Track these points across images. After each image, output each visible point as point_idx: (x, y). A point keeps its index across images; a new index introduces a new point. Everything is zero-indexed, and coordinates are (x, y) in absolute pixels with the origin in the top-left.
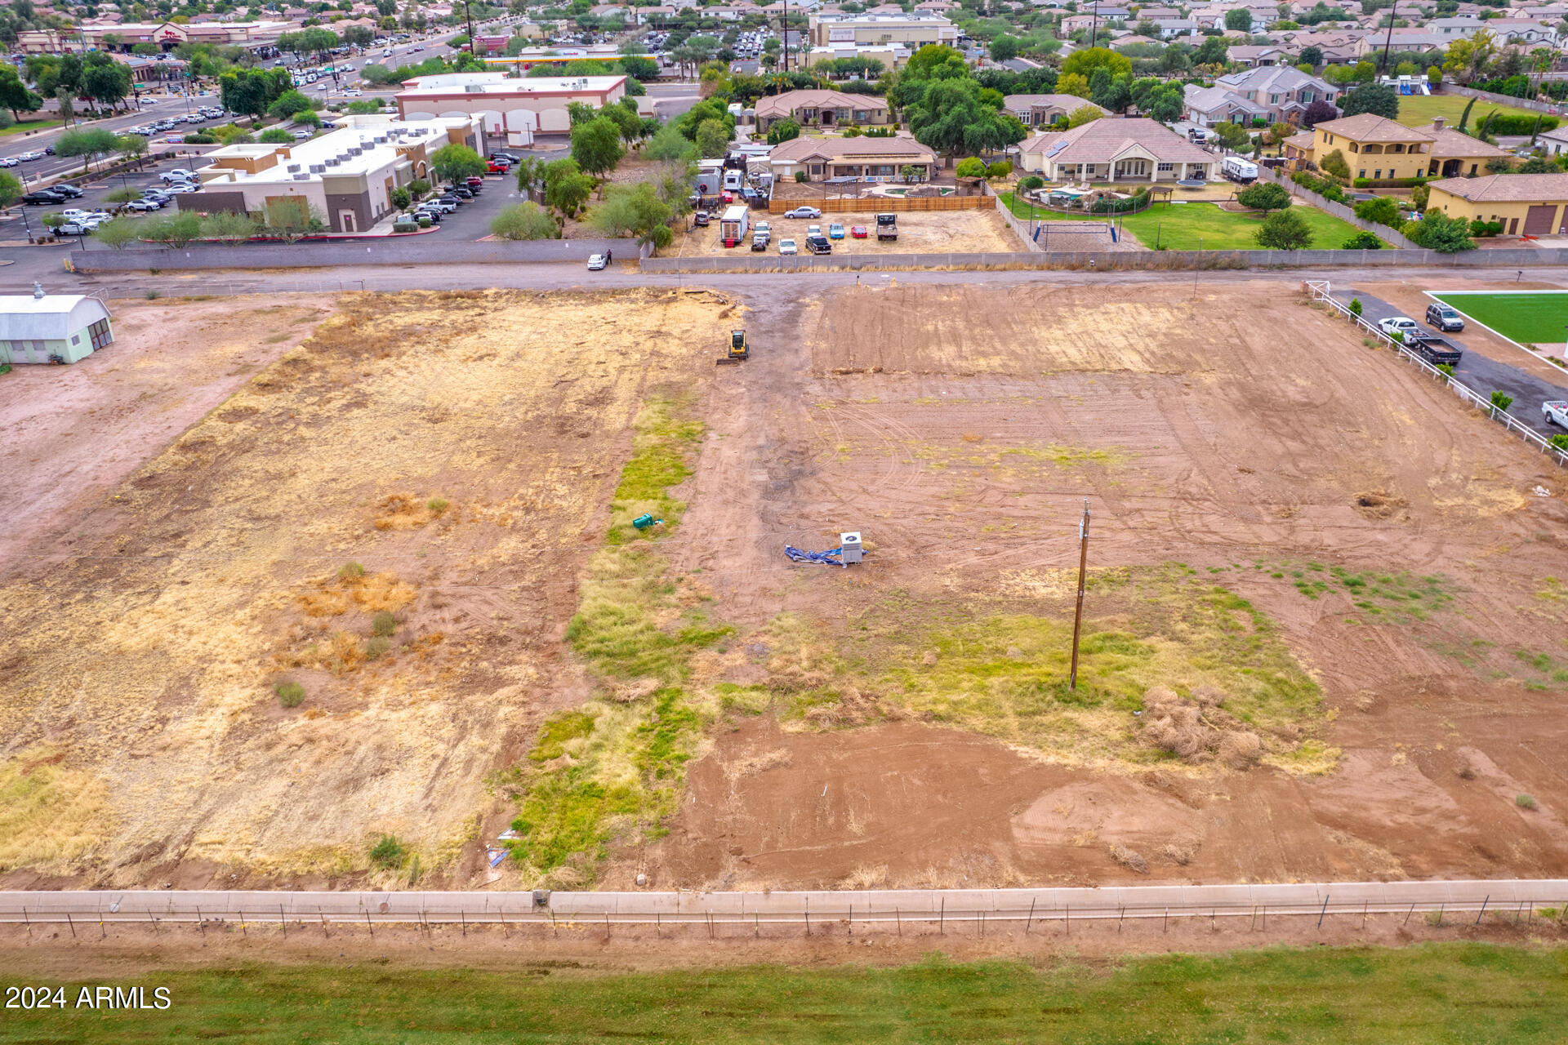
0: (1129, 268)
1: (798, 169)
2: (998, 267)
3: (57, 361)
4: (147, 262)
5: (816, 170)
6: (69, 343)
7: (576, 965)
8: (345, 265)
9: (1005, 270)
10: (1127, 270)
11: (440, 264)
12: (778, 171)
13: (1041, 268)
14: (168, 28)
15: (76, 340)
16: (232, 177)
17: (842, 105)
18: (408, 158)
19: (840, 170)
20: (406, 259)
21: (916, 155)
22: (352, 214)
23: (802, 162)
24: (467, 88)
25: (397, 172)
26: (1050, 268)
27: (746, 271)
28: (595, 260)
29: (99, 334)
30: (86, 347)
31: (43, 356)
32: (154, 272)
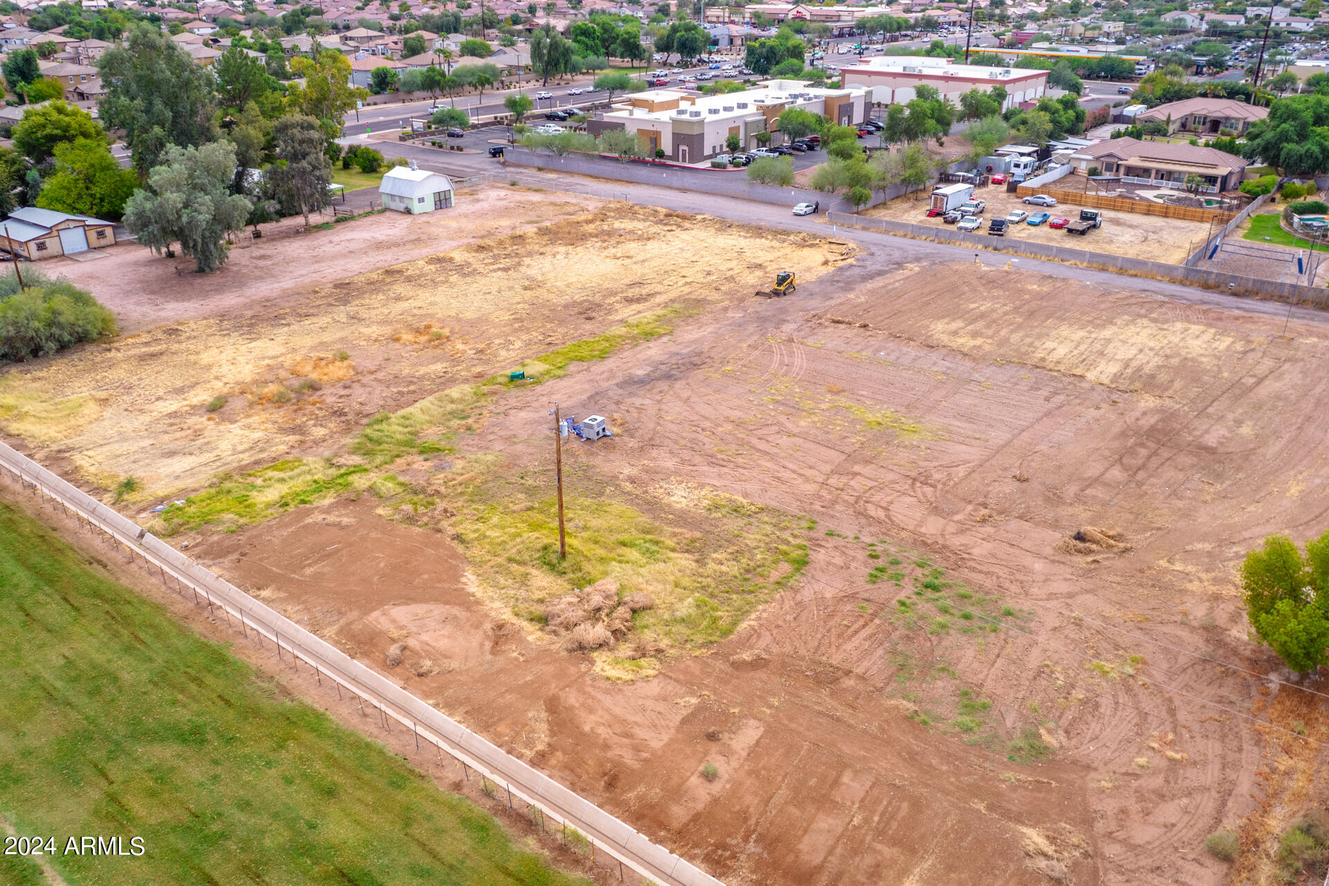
0: (1268, 297)
1: (1093, 165)
2: (1132, 272)
3: (408, 212)
4: (539, 162)
5: (1109, 168)
6: (416, 201)
7: (105, 566)
8: (647, 184)
9: (1136, 276)
10: (1264, 299)
11: (707, 193)
12: (1074, 164)
13: (1172, 281)
14: (799, 9)
15: (421, 200)
16: (631, 113)
17: (1234, 115)
18: (764, 114)
19: (1130, 171)
20: (686, 186)
21: (1214, 166)
22: (686, 148)
23: (1097, 159)
24: (905, 68)
25: (746, 124)
26: (1182, 283)
27: (905, 236)
28: (801, 207)
29: (442, 201)
30: (429, 205)
31: (401, 207)
32: (540, 169)
